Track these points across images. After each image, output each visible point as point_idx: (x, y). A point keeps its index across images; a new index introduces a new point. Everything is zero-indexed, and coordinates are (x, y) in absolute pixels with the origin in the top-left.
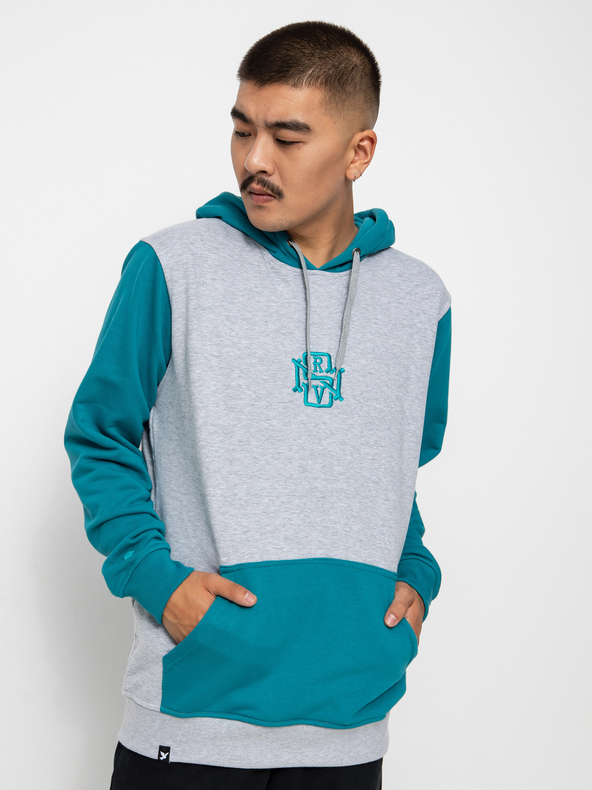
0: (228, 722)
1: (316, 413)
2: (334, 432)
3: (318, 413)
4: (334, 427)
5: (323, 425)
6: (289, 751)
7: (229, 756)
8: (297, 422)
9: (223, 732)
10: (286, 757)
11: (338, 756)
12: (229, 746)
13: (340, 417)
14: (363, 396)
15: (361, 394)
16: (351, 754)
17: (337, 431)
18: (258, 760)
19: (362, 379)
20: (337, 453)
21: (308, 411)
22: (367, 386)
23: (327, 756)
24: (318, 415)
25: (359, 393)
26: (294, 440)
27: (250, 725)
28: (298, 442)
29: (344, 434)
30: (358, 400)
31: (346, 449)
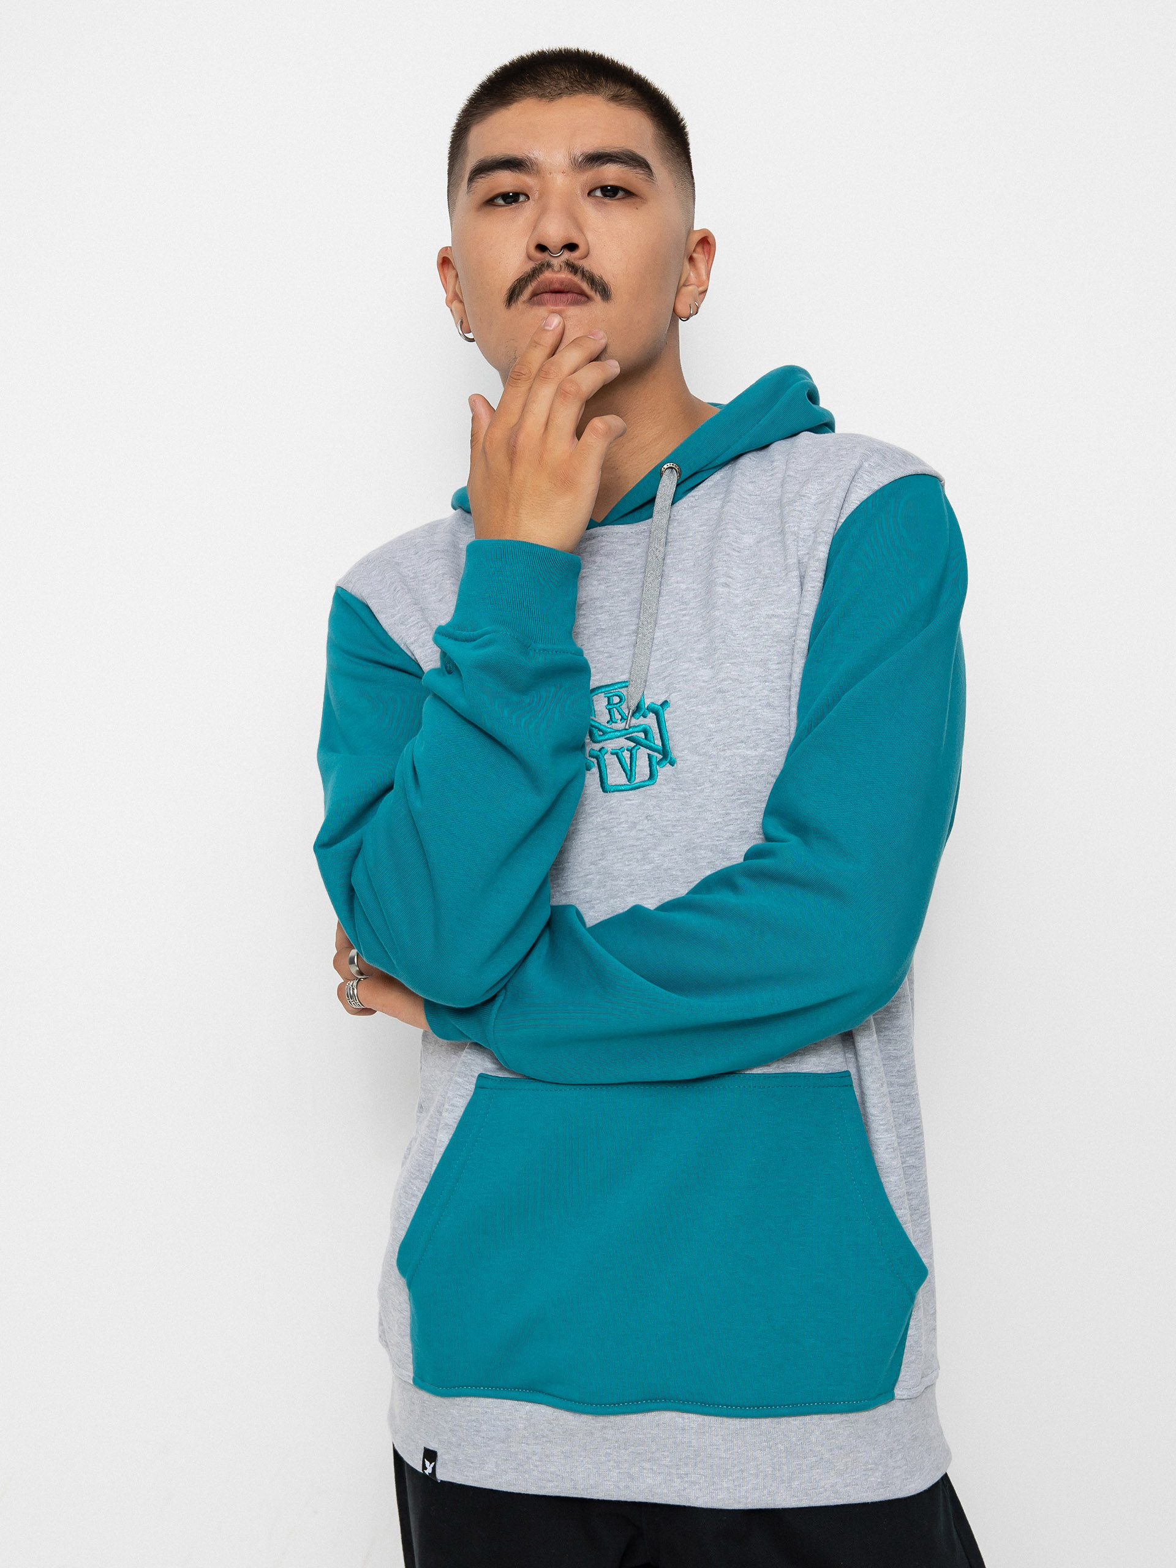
0: (528, 1407)
1: (628, 802)
2: (670, 829)
3: (633, 802)
4: (668, 821)
5: (646, 821)
6: (655, 1468)
7: (536, 1473)
8: (592, 829)
9: (521, 1426)
10: (650, 1481)
11: (765, 1487)
12: (534, 1453)
13: (676, 798)
14: (713, 742)
15: (709, 740)
16: (795, 1484)
17: (675, 826)
18: (592, 1482)
19: (704, 710)
20: (682, 870)
21: (612, 802)
22: (719, 720)
23: (739, 1486)
24: (633, 804)
25: (703, 739)
26: (592, 863)
27: (567, 1413)
28: (600, 866)
29: (689, 830)
30: (705, 754)
31: (699, 856)
